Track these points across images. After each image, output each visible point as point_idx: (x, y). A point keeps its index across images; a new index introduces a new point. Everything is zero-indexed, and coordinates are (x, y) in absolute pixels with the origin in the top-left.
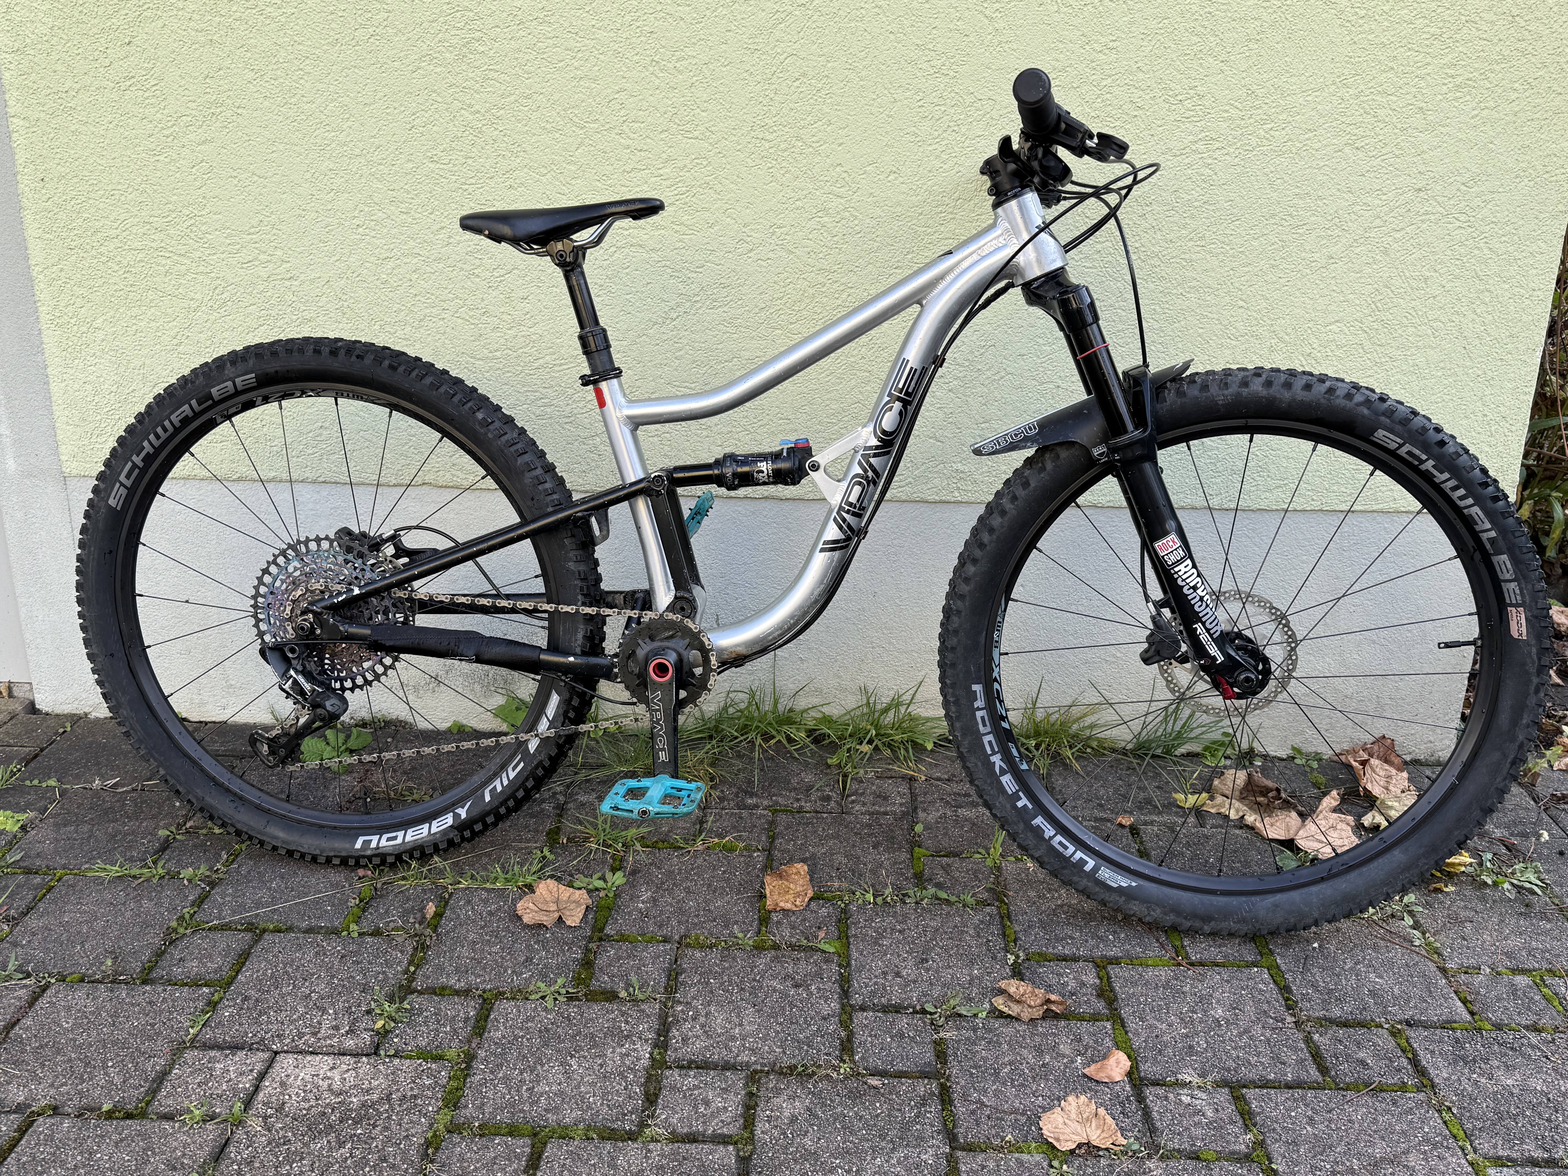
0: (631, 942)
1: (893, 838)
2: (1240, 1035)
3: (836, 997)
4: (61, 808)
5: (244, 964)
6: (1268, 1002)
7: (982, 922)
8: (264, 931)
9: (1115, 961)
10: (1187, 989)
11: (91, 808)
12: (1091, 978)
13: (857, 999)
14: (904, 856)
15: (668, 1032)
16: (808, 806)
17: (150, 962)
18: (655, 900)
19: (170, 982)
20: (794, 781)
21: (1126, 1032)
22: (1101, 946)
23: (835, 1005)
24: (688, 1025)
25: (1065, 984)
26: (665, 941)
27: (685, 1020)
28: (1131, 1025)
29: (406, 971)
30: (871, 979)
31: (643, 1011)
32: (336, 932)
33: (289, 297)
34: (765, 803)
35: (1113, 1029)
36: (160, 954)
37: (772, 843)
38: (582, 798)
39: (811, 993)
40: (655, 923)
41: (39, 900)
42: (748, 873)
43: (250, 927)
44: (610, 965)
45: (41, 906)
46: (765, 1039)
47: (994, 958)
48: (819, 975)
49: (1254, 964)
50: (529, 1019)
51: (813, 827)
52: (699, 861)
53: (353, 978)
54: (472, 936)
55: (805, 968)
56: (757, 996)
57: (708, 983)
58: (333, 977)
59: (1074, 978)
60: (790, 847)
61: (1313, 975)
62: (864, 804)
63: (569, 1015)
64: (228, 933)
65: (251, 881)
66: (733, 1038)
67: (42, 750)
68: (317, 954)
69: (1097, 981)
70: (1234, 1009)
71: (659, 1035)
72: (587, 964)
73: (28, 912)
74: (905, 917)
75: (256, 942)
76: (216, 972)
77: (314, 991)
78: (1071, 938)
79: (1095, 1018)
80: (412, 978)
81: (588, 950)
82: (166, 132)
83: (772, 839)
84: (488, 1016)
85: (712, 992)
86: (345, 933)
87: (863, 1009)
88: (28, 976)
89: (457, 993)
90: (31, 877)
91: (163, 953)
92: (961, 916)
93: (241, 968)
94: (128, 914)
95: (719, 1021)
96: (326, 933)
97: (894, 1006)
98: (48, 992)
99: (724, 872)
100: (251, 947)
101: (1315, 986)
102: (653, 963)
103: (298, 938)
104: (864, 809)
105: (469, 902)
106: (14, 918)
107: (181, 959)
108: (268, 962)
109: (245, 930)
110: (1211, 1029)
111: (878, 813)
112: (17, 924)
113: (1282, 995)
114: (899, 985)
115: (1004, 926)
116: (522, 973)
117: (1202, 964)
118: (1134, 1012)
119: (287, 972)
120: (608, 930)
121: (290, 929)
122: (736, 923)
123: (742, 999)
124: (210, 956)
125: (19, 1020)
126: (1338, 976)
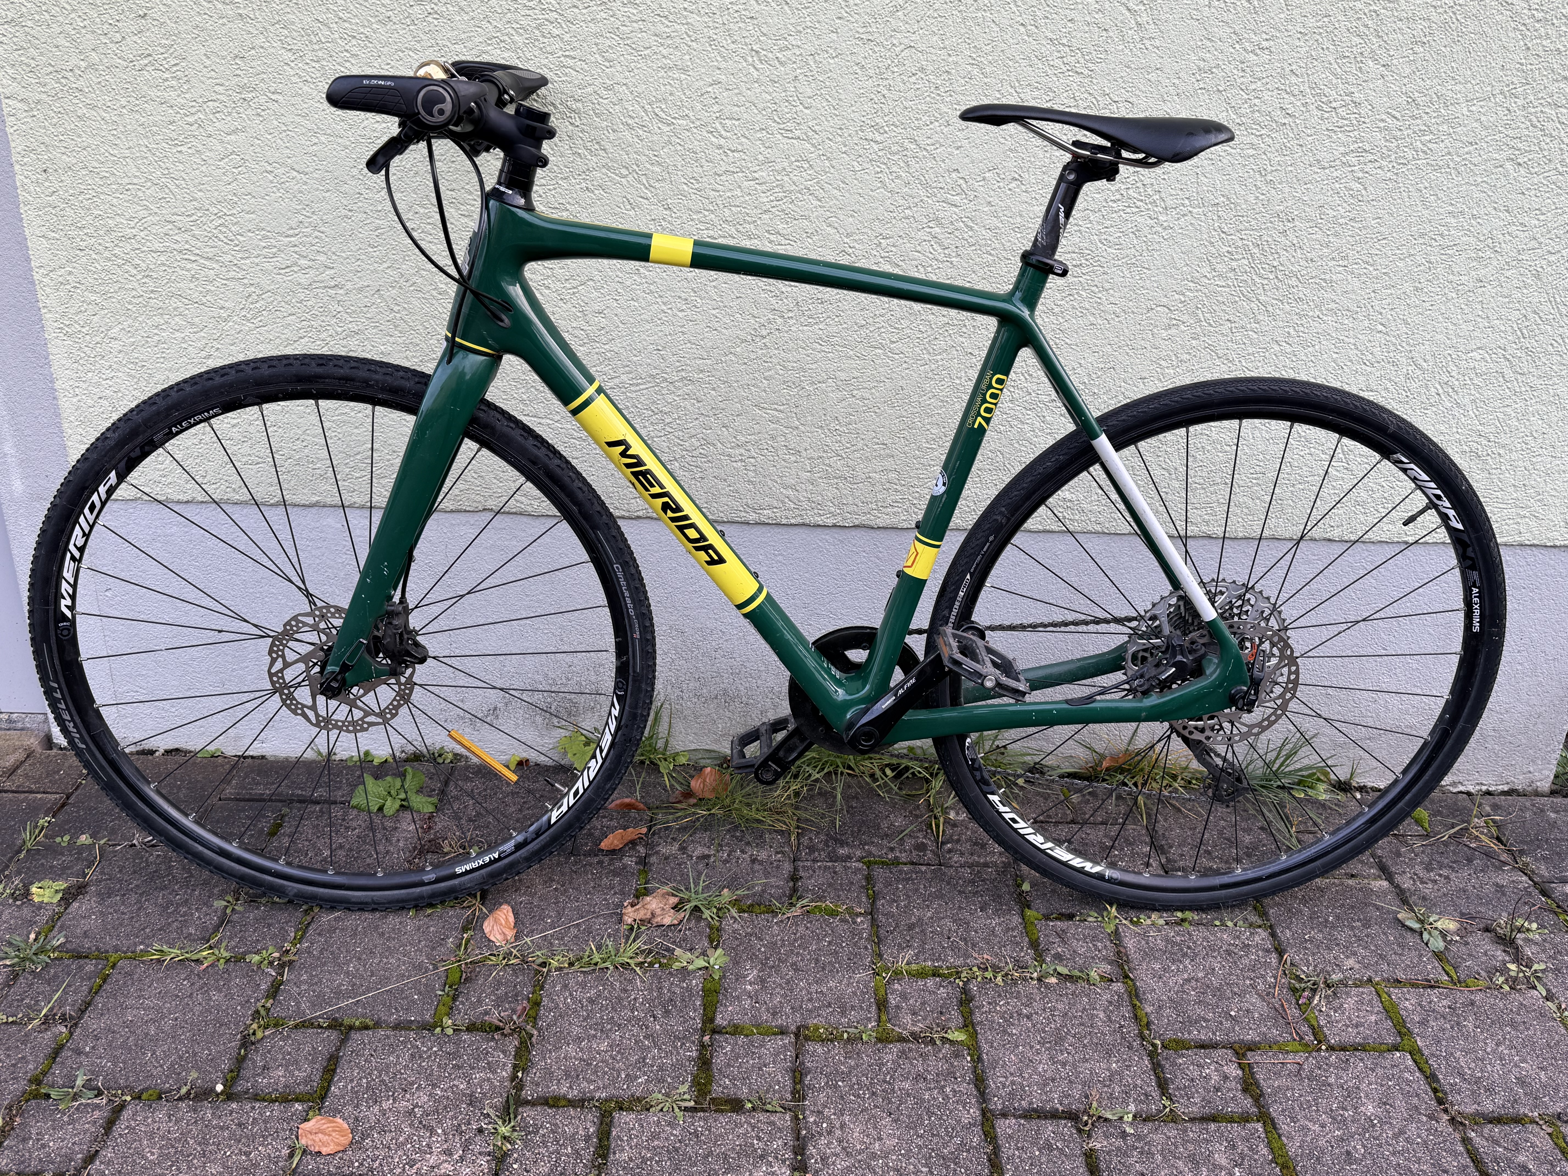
0: (746, 1036)
1: (1000, 897)
2: (1396, 1136)
3: (973, 1101)
4: (102, 873)
5: (334, 1071)
6: (1417, 1095)
7: (1110, 1002)
8: (351, 1028)
9: (1252, 1047)
10: (1332, 1080)
11: (135, 872)
12: (1234, 1071)
13: (997, 1104)
14: (1016, 920)
15: (804, 1149)
16: (904, 857)
17: (232, 1071)
18: (763, 981)
19: (256, 1098)
20: (884, 825)
21: (1280, 1136)
22: (1237, 1028)
23: (975, 1112)
24: (823, 1141)
25: (1207, 1078)
26: (782, 1033)
27: (821, 1134)
28: (1284, 1128)
29: (514, 1077)
30: (1006, 1077)
31: (772, 1123)
32: (429, 1027)
33: (334, 307)
34: (858, 853)
35: (1266, 1132)
36: (240, 1061)
37: (873, 904)
38: (665, 850)
39: (947, 1096)
40: (768, 1010)
41: (96, 993)
42: (855, 944)
43: (335, 1024)
44: (729, 1065)
45: (99, 1001)
46: (908, 1155)
47: (1130, 1047)
48: (951, 1074)
49: (1396, 1048)
50: (655, 1136)
51: (913, 884)
52: (801, 929)
53: (457, 1086)
54: (576, 1030)
55: (936, 1065)
56: (890, 1102)
57: (836, 1086)
58: (434, 1086)
59: (1216, 1070)
60: (894, 910)
61: (1457, 1062)
62: (962, 854)
63: (696, 1131)
64: (310, 1031)
65: (324, 964)
66: (874, 1157)
67: (68, 798)
68: (413, 1056)
69: (1240, 1072)
70: (1385, 1104)
71: (796, 1154)
72: (704, 1063)
73: (86, 1008)
74: (1030, 998)
75: (344, 1041)
76: (306, 1083)
77: (417, 1106)
78: (1206, 1020)
79: (1244, 1119)
80: (520, 1087)
81: (703, 1046)
82: (190, 119)
83: (874, 899)
84: (609, 1133)
85: (842, 1098)
86: (438, 1030)
87: (1004, 1115)
88: (99, 1094)
89: (571, 1103)
90: (82, 962)
91: (244, 1058)
92: (1087, 996)
93: (333, 1076)
94: (198, 1009)
95: (856, 1134)
96: (418, 1028)
97: (1035, 1110)
98: (126, 1114)
99: (830, 943)
100: (338, 1050)
101: (1461, 1075)
102: (774, 1062)
103: (388, 1037)
104: (963, 860)
105: (565, 986)
106: (71, 1017)
107: (264, 1067)
108: (361, 1068)
109: (329, 1027)
110: (1366, 1130)
111: (978, 864)
112: (76, 1025)
113: (1430, 1084)
114: (1037, 1084)
115: (1134, 1006)
116: (637, 1078)
117: (1343, 1049)
118: (1283, 1111)
119: (383, 1081)
120: (719, 1020)
121: (377, 1025)
122: (853, 1008)
123: (876, 1107)
124: (296, 1062)
125: (97, 1151)
126: (1482, 1060)
